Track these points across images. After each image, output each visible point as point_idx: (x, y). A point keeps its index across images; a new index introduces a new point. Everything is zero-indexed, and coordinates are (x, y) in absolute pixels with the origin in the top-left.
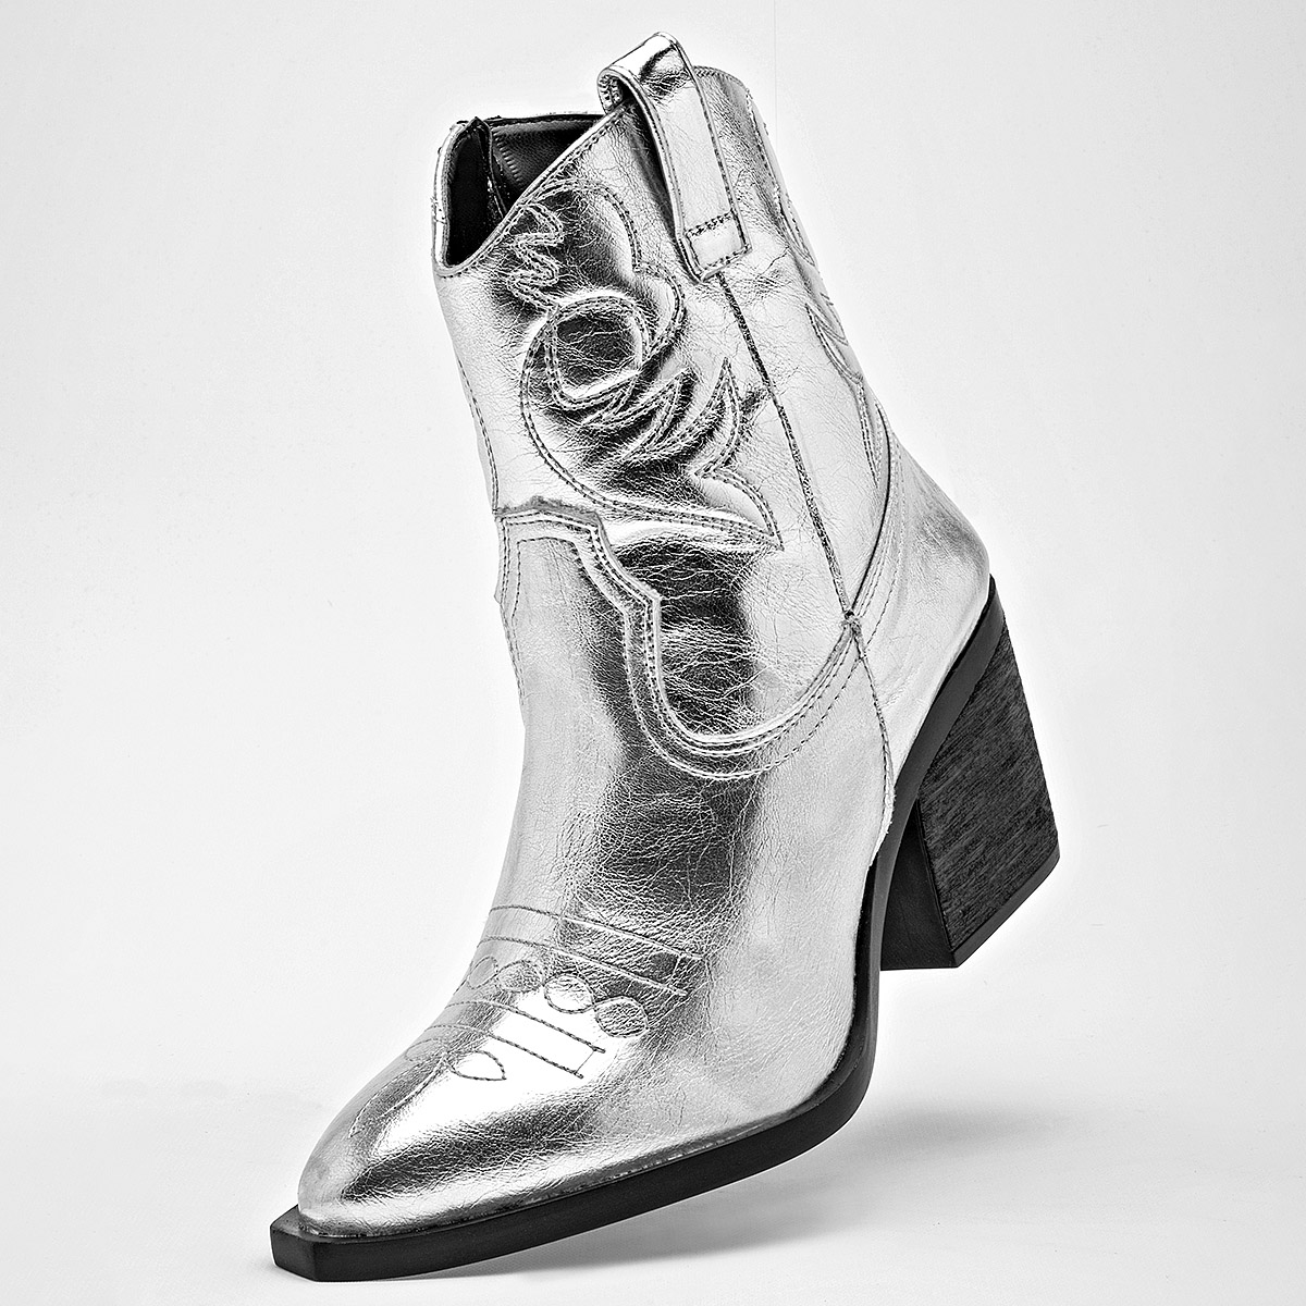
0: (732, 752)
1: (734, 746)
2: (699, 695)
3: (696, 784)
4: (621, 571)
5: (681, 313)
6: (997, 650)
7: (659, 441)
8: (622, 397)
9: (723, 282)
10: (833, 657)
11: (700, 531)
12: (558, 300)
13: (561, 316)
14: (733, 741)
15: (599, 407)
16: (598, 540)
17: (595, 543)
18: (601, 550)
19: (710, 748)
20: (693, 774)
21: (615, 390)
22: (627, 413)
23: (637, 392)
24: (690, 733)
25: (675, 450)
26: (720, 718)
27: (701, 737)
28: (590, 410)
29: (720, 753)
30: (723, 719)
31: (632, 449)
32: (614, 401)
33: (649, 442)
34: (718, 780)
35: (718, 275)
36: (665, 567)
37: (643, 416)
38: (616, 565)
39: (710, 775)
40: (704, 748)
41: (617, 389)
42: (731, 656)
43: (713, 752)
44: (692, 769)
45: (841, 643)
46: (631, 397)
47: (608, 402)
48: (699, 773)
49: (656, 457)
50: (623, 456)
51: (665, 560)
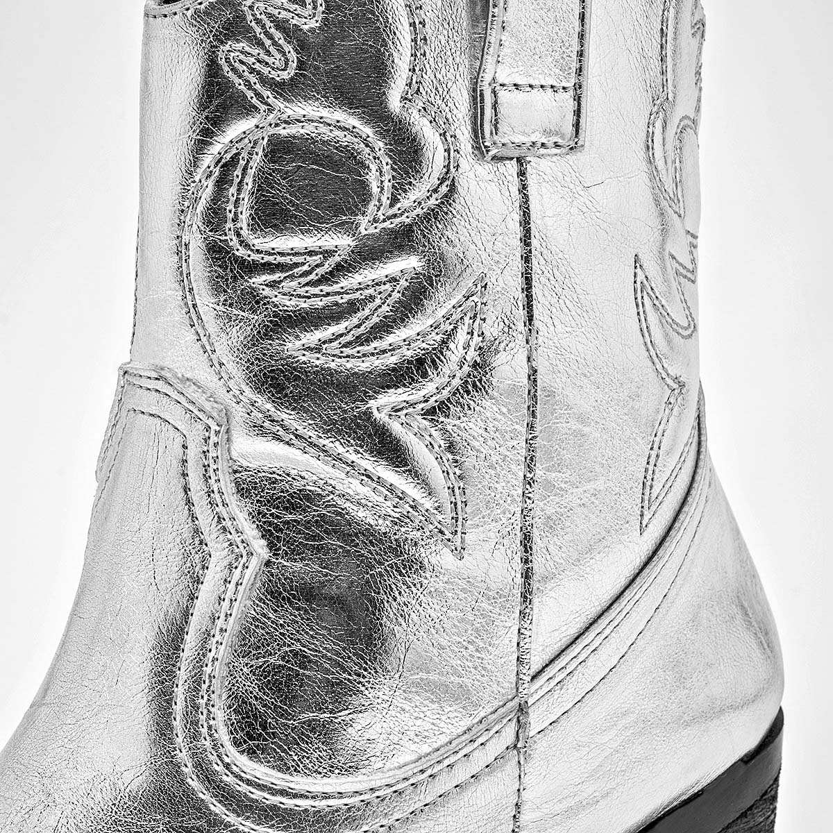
0: (275, 800)
1: (283, 793)
2: (265, 706)
3: (209, 822)
4: (232, 499)
5: (444, 189)
6: (744, 815)
7: (345, 346)
8: (317, 266)
9: (522, 174)
10: (474, 730)
11: (355, 487)
12: (279, 104)
13: (277, 125)
14: (281, 784)
15: (281, 267)
16: (216, 445)
17: (211, 448)
18: (215, 460)
19: (249, 782)
20: (212, 808)
21: (311, 253)
22: (316, 290)
23: (341, 269)
24: (232, 750)
25: (364, 366)
26: (280, 747)
27: (243, 762)
28: (268, 268)
29: (257, 794)
30: (284, 751)
31: (304, 341)
32: (306, 268)
33: (331, 341)
34: (241, 828)
35: (519, 160)
36: (289, 517)
37: (336, 304)
38: (228, 486)
39: (232, 819)
40: (241, 779)
41: (316, 253)
42: (327, 671)
43: (250, 788)
44: (213, 800)
45: (494, 716)
46: (331, 273)
47: (296, 265)
48: (218, 809)
49: (333, 365)
50: (289, 345)
51: (291, 508)
